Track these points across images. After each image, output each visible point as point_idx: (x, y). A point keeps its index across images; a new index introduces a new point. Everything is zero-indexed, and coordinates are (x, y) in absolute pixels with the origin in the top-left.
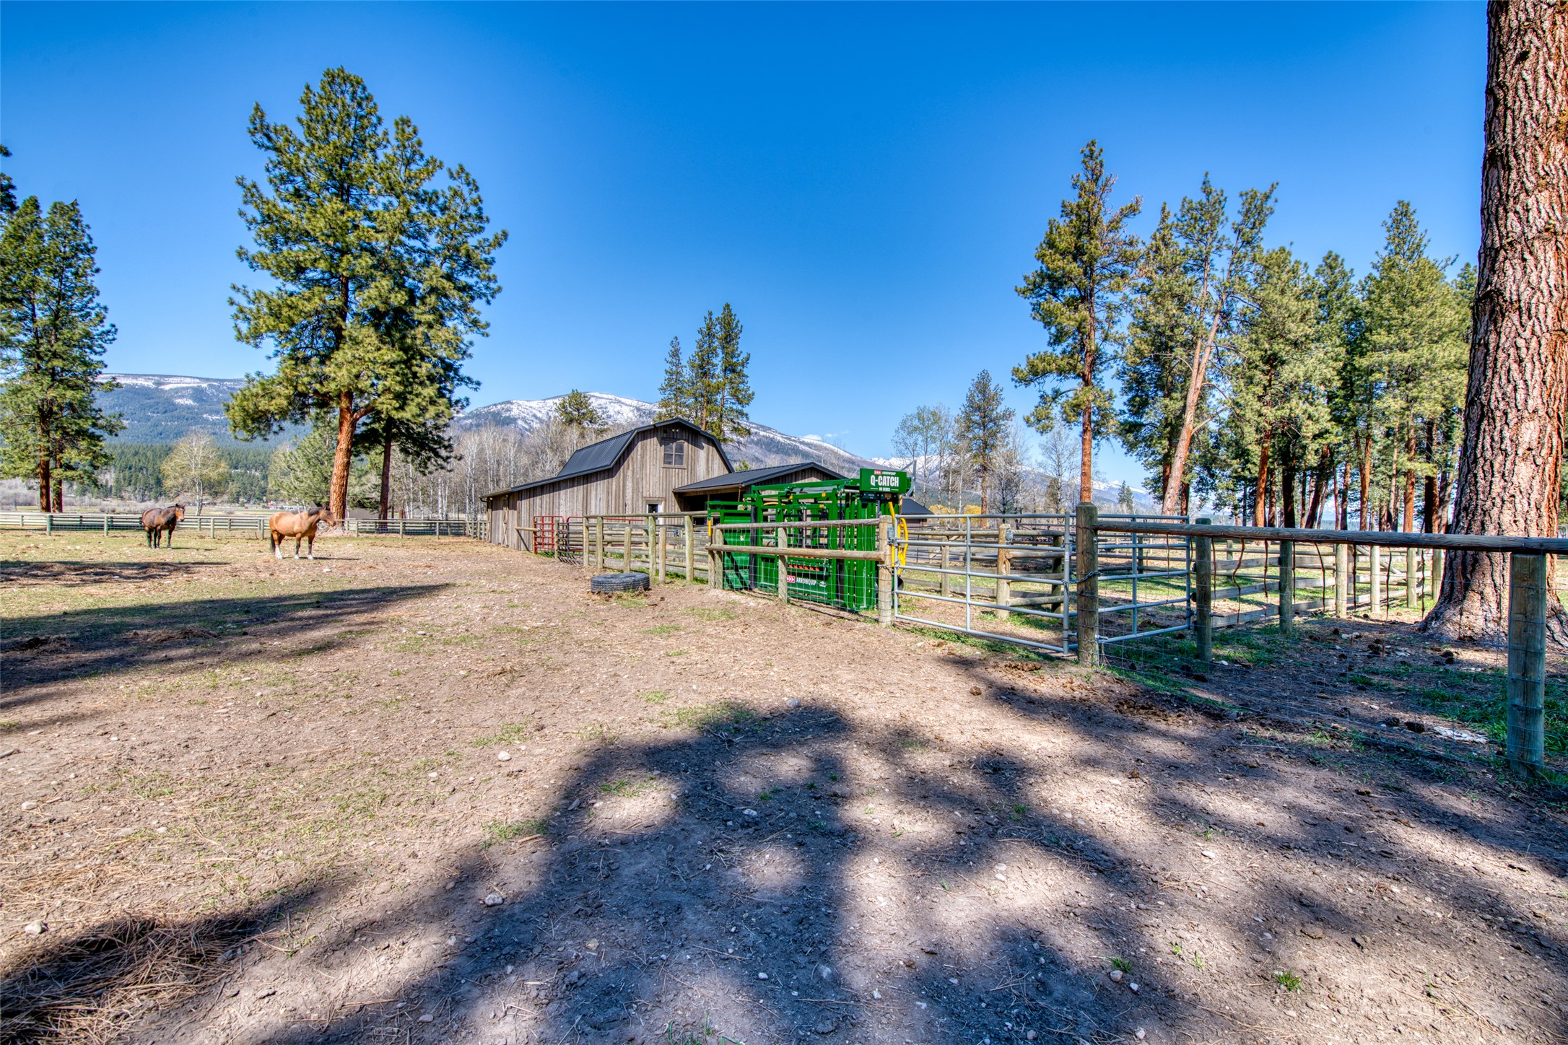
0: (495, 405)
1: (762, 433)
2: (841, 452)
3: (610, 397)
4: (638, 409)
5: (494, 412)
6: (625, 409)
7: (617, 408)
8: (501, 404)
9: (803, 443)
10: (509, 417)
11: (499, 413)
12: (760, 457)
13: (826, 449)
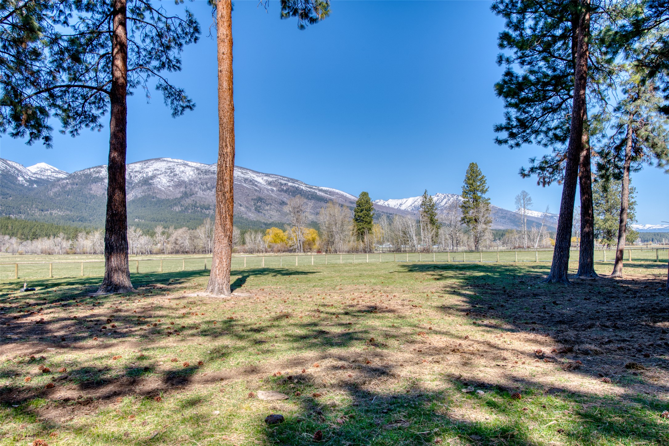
0: (89, 169)
2: (348, 196)
3: (180, 161)
4: (198, 169)
5: (87, 174)
6: (188, 169)
7: (182, 168)
8: (93, 168)
9: (321, 190)
10: (98, 178)
11: (90, 175)
13: (337, 194)
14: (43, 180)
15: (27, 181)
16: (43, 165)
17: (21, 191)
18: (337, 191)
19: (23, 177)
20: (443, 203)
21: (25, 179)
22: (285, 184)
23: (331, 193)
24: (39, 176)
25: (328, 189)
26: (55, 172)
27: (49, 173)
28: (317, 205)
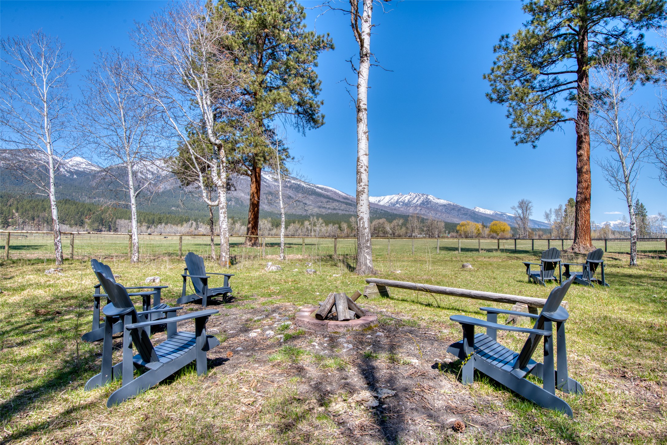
1: (293, 181)
2: (340, 193)
9: (317, 187)
12: (292, 196)
13: (331, 191)
14: (81, 171)
15: (68, 172)
16: (78, 159)
17: (65, 180)
18: (331, 188)
19: (64, 168)
20: (415, 201)
21: (66, 170)
22: (289, 181)
23: (326, 190)
24: (76, 168)
25: (323, 186)
26: (89, 164)
27: (83, 166)
28: (317, 200)
